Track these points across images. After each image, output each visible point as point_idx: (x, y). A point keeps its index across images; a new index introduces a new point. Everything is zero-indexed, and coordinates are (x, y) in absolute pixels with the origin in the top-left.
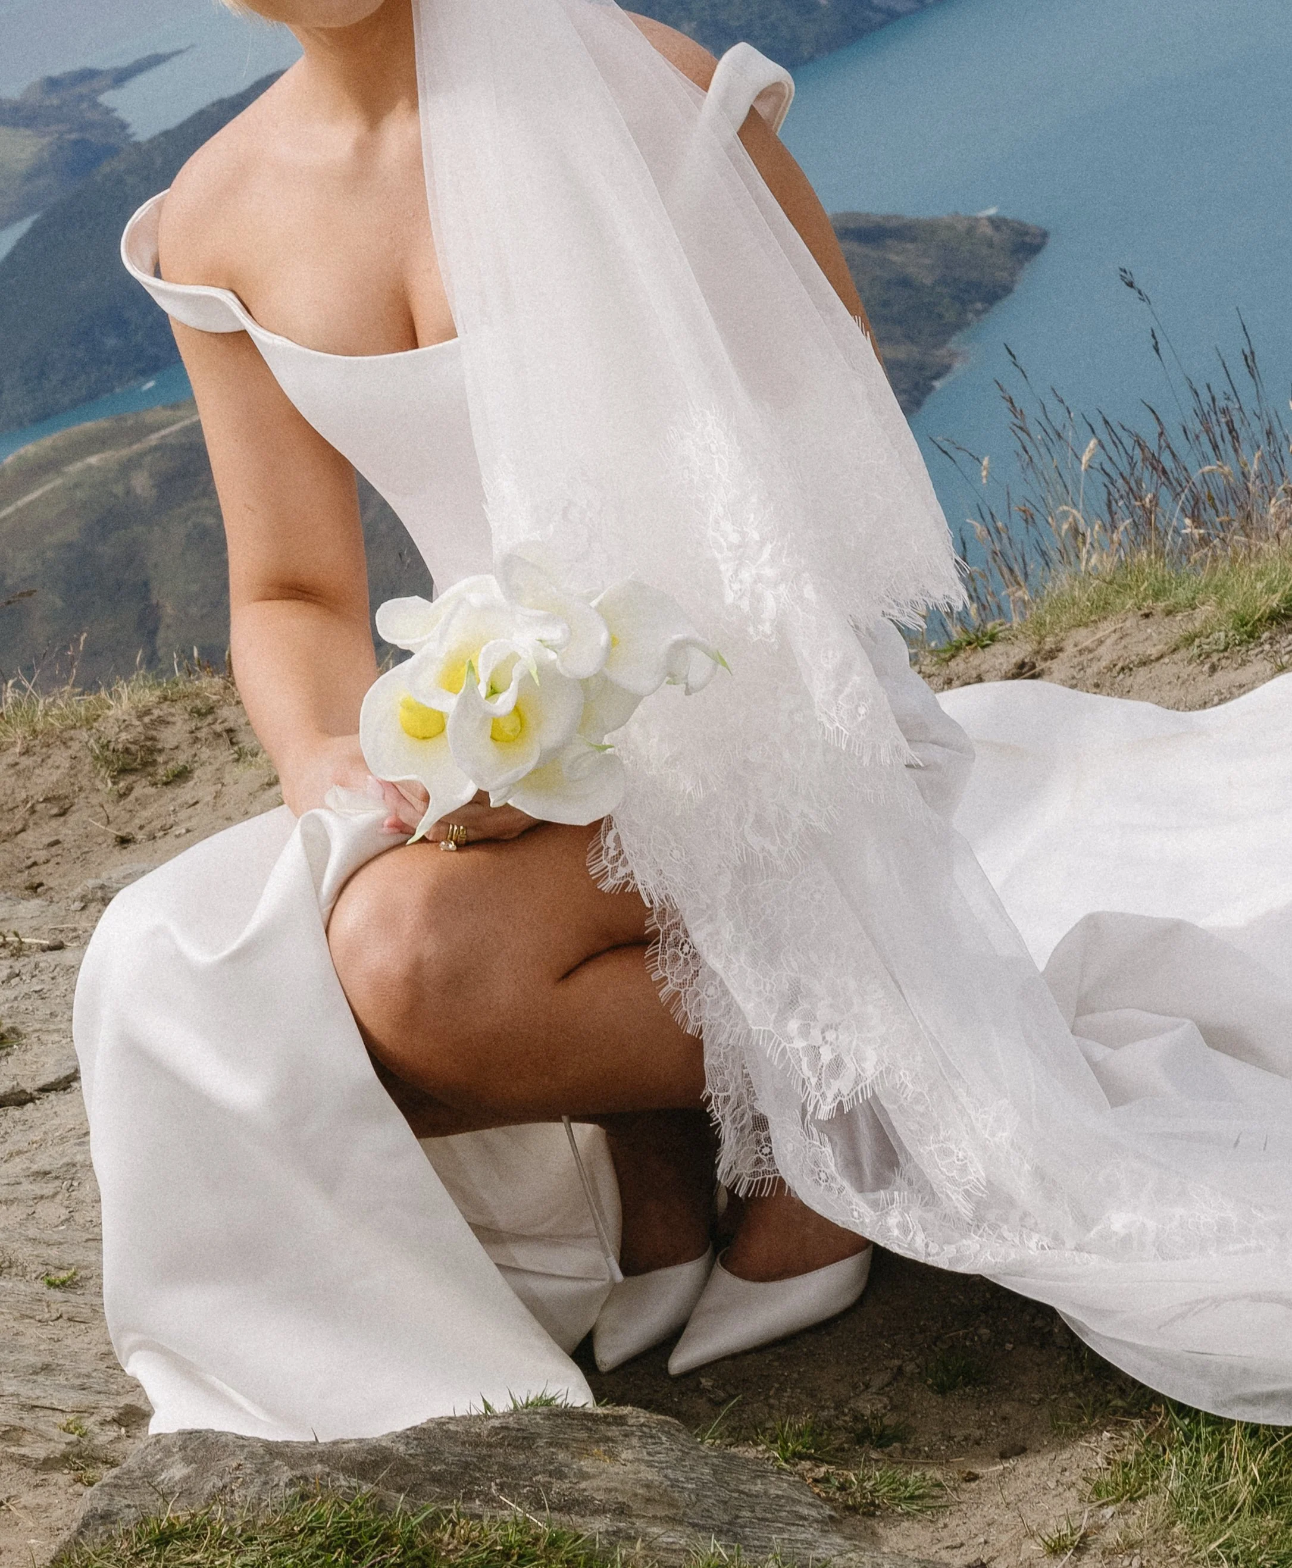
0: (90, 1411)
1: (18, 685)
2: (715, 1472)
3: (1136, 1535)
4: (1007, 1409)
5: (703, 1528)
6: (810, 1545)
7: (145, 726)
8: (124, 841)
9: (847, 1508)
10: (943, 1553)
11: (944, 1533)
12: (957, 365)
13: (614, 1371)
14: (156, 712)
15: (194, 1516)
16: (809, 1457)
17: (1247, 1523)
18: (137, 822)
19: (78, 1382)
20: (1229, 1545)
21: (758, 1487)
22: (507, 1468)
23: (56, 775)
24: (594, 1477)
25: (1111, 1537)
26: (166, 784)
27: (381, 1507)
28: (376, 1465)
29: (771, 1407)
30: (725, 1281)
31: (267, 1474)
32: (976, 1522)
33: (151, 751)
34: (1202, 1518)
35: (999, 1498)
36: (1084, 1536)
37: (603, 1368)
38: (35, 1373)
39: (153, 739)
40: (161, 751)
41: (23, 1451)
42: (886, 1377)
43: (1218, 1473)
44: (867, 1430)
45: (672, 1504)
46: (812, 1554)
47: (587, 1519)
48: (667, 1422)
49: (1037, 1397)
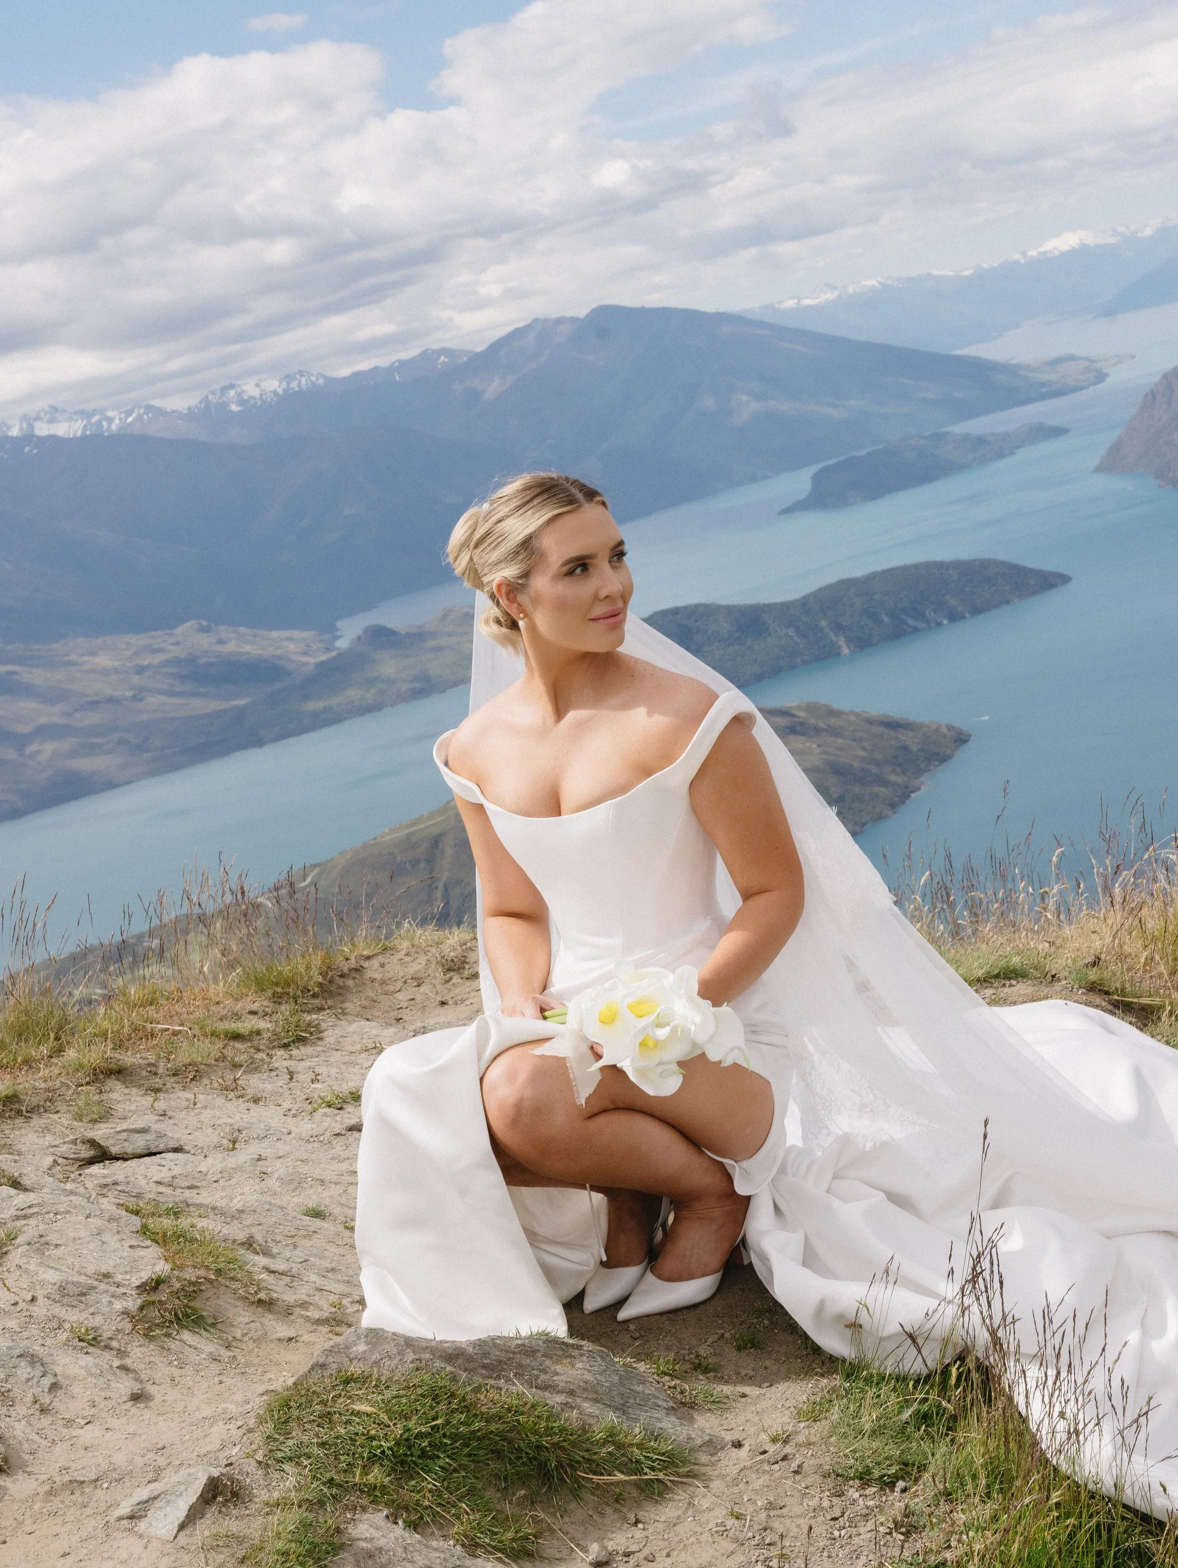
0: (347, 1295)
1: (409, 922)
2: (621, 1378)
3: (813, 1439)
4: (768, 1363)
5: (609, 1406)
6: (659, 1420)
7: (463, 951)
8: (443, 1003)
9: (682, 1403)
10: (723, 1433)
11: (725, 1422)
12: (923, 787)
13: (592, 1313)
14: (469, 945)
15: (363, 1372)
16: (670, 1375)
17: (865, 1442)
18: (451, 995)
19: (346, 1279)
20: (855, 1451)
21: (640, 1388)
22: (520, 1365)
23: (419, 967)
24: (561, 1375)
25: (801, 1438)
26: (468, 979)
27: (454, 1379)
28: (457, 1356)
29: (659, 1344)
30: (650, 1277)
31: (403, 1355)
32: (741, 1418)
33: (464, 962)
34: (845, 1436)
35: (754, 1408)
36: (789, 1436)
37: (586, 1312)
38: (327, 1272)
39: (465, 957)
40: (467, 963)
41: (308, 1314)
42: (716, 1337)
43: (857, 1415)
44: (700, 1364)
45: (596, 1392)
46: (659, 1425)
47: (554, 1395)
48: (602, 1351)
49: (784, 1359)
